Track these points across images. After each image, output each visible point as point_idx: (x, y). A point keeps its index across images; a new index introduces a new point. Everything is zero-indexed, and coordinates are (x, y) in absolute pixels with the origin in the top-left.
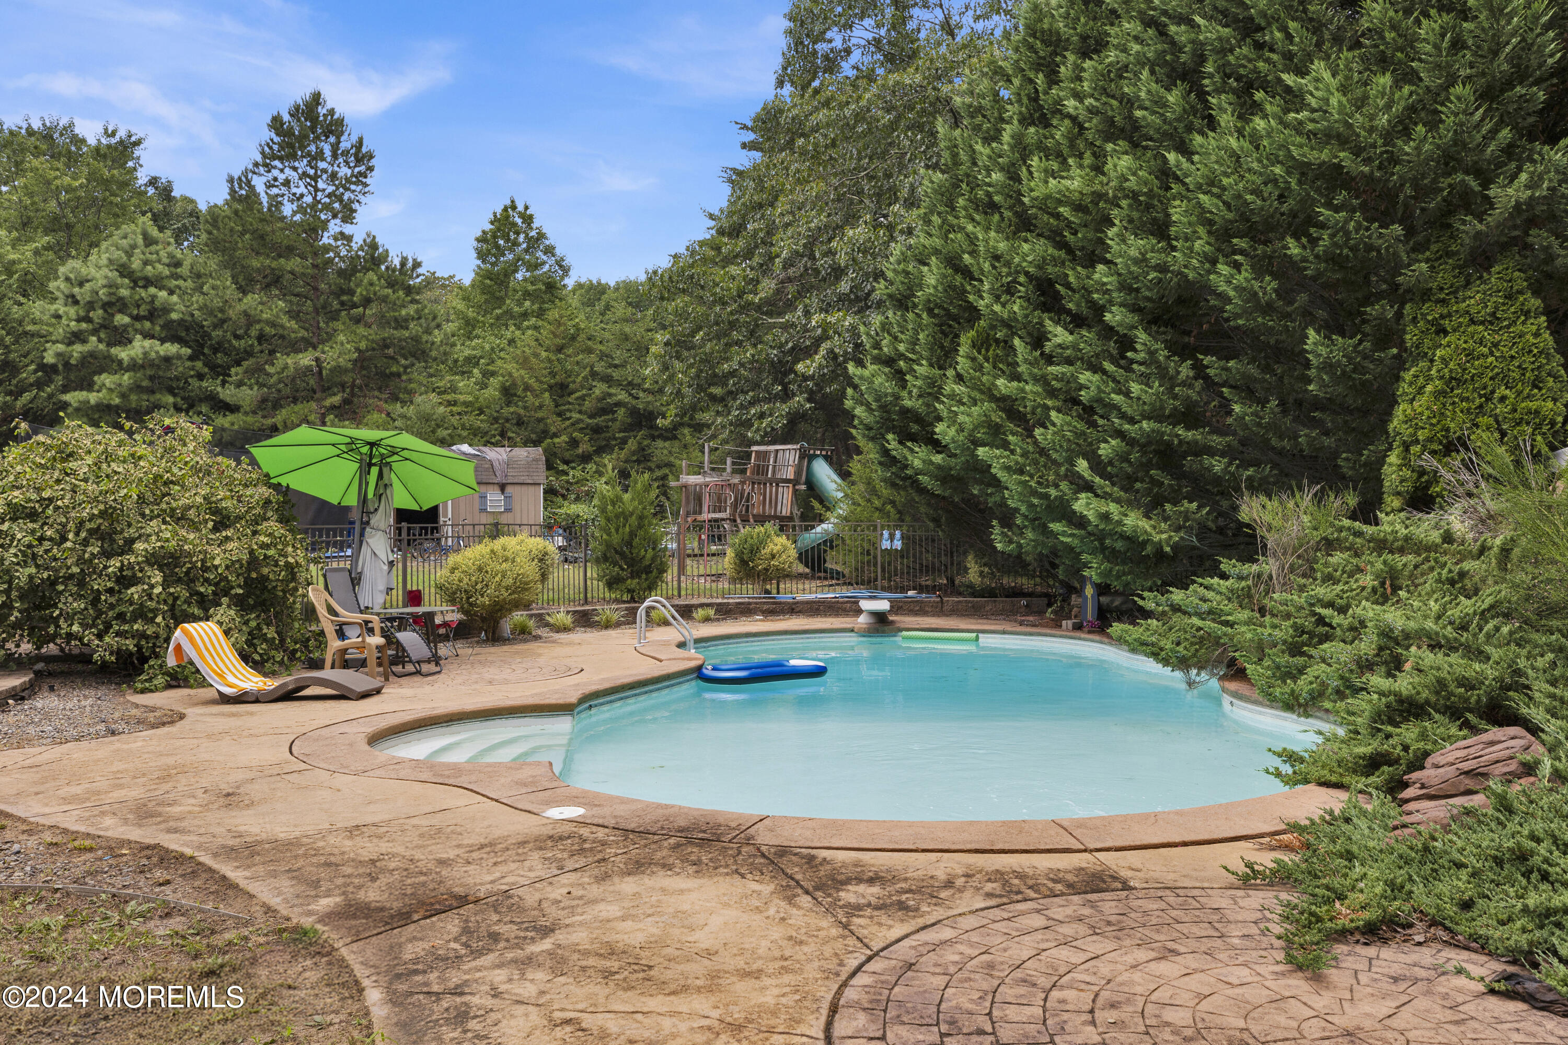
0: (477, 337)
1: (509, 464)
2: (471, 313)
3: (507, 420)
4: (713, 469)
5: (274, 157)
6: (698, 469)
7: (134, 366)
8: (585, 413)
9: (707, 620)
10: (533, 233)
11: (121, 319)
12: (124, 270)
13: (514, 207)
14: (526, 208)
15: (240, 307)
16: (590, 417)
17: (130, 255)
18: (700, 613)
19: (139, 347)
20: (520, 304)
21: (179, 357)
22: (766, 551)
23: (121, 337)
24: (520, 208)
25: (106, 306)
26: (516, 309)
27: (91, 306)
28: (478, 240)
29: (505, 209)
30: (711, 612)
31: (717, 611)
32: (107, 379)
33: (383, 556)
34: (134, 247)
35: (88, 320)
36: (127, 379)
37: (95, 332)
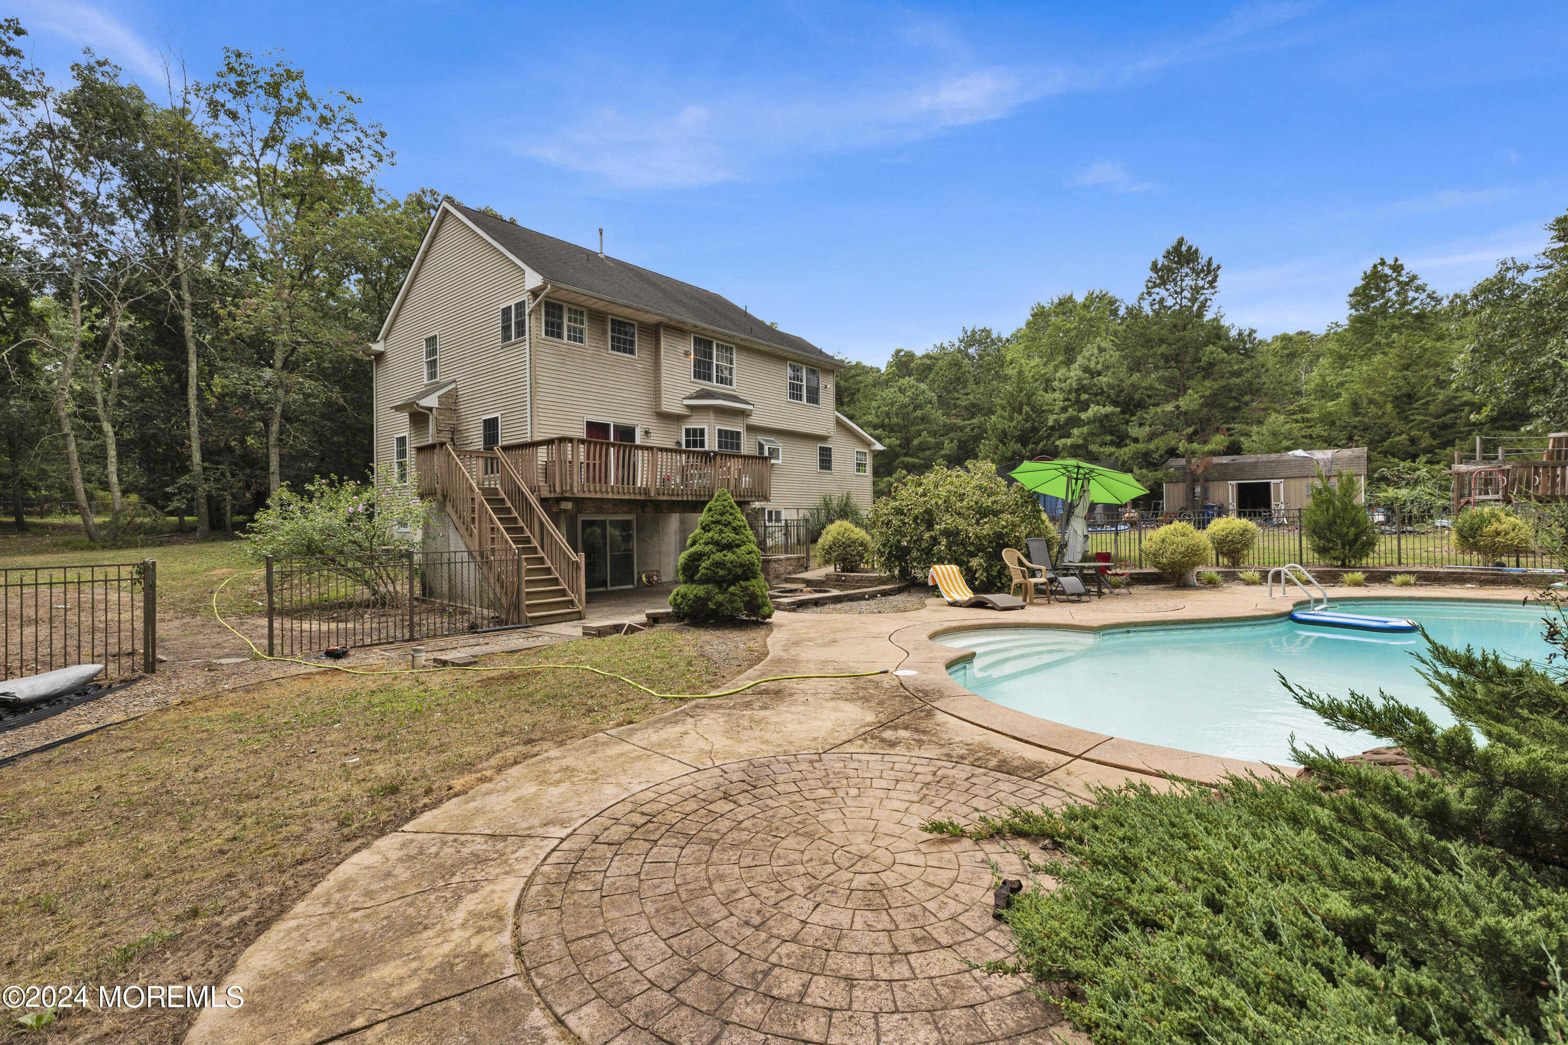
0: (1348, 367)
1: (1333, 461)
2: (1343, 351)
3: (1355, 427)
4: (1484, 458)
5: (1155, 286)
6: (1469, 458)
7: (1089, 422)
8: (1431, 415)
9: (1406, 584)
10: (1404, 279)
11: (1084, 397)
12: (1086, 370)
13: (1383, 263)
14: (1396, 260)
15: (1129, 382)
16: (1437, 417)
17: (1089, 360)
18: (1400, 578)
19: (1094, 410)
20: (1387, 336)
21: (1113, 414)
22: (1486, 530)
23: (1085, 407)
24: (1390, 261)
25: (1077, 390)
26: (1384, 341)
27: (1070, 392)
28: (1350, 296)
29: (1375, 266)
30: (1412, 579)
31: (1418, 579)
32: (1076, 431)
33: (1080, 532)
34: (1092, 355)
35: (1068, 400)
36: (1085, 429)
37: (1071, 406)
